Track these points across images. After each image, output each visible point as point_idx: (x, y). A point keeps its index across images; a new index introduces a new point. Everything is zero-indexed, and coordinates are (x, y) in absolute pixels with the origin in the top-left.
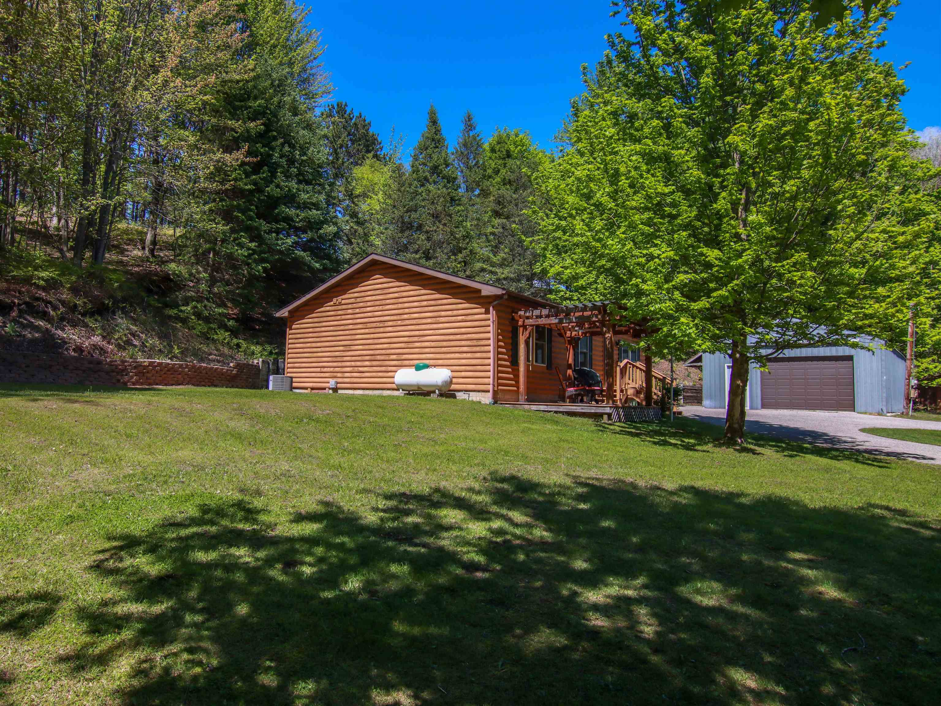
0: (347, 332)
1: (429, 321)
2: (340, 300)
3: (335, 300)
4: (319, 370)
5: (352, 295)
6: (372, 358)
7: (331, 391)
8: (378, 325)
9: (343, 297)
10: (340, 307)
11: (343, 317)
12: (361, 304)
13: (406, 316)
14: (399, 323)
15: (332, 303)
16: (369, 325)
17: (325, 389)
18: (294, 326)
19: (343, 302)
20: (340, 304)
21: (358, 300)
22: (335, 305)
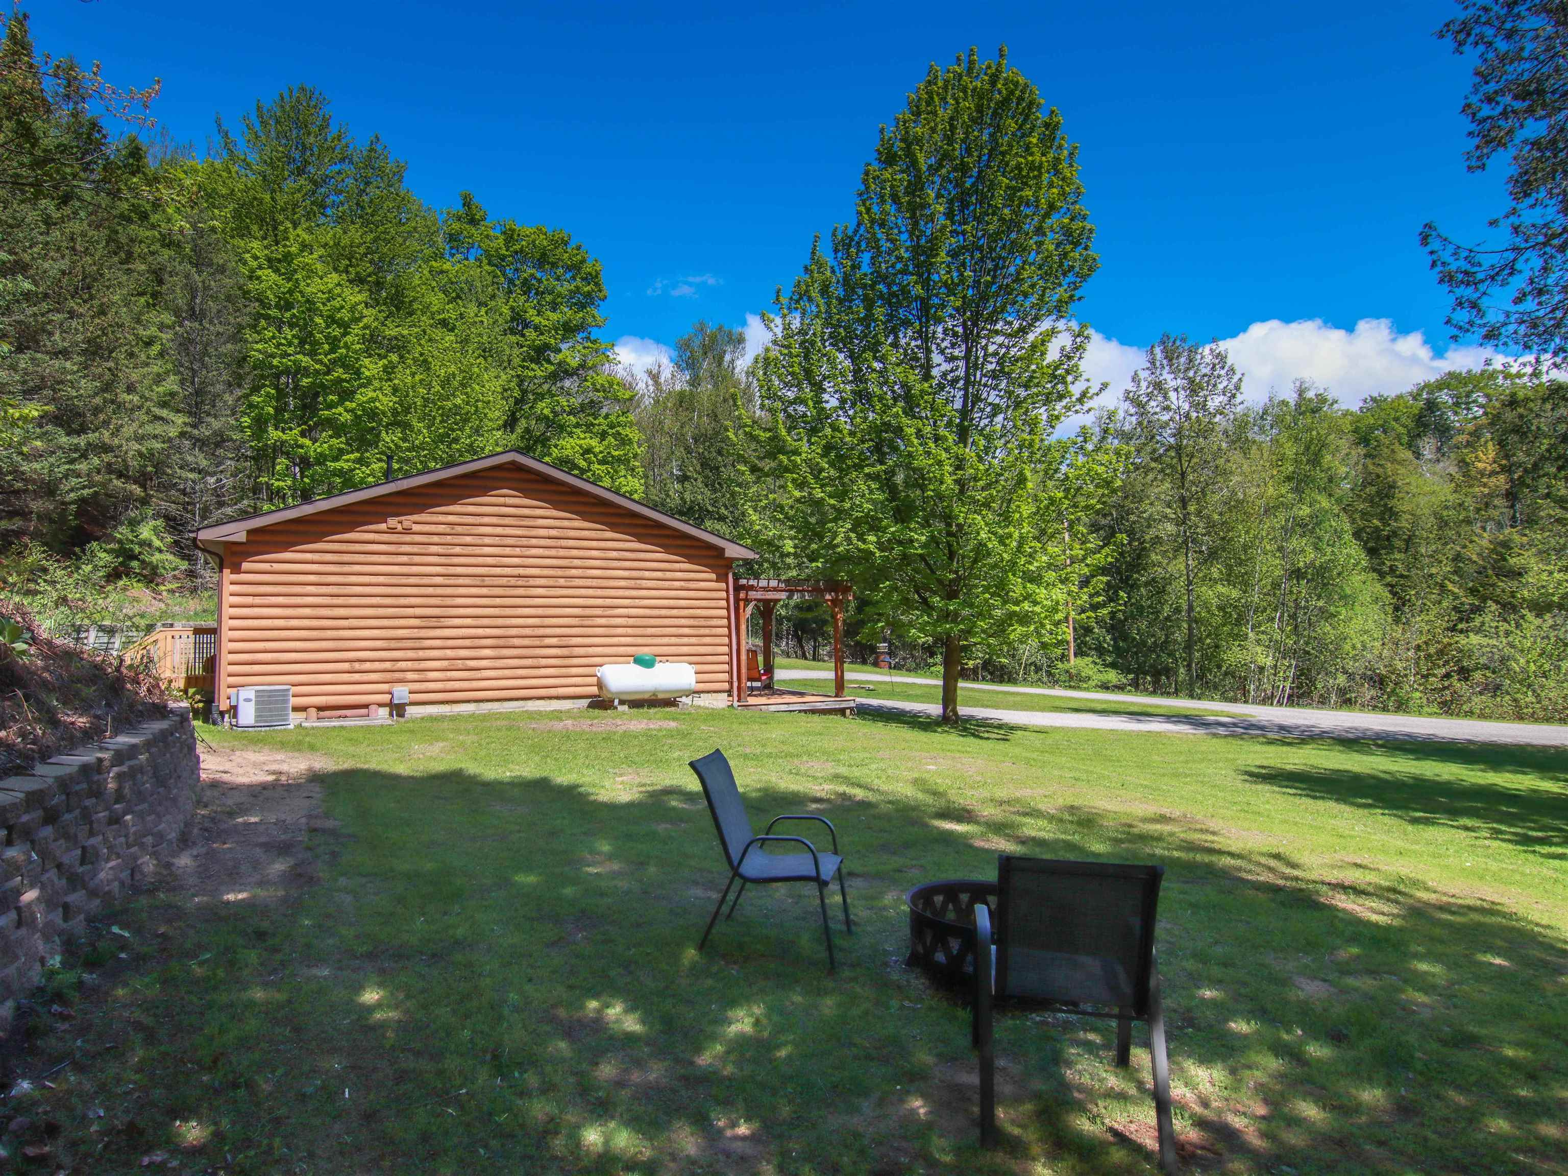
0: (430, 590)
1: (623, 583)
2: (406, 524)
3: (392, 522)
4: (346, 666)
5: (441, 518)
6: (501, 642)
7: (384, 712)
8: (513, 581)
9: (416, 517)
10: (408, 538)
11: (417, 559)
12: (468, 539)
13: (574, 572)
14: (562, 582)
15: (383, 526)
16: (488, 581)
17: (366, 706)
18: (245, 566)
19: (416, 528)
20: (407, 531)
21: (459, 529)
22: (392, 531)
